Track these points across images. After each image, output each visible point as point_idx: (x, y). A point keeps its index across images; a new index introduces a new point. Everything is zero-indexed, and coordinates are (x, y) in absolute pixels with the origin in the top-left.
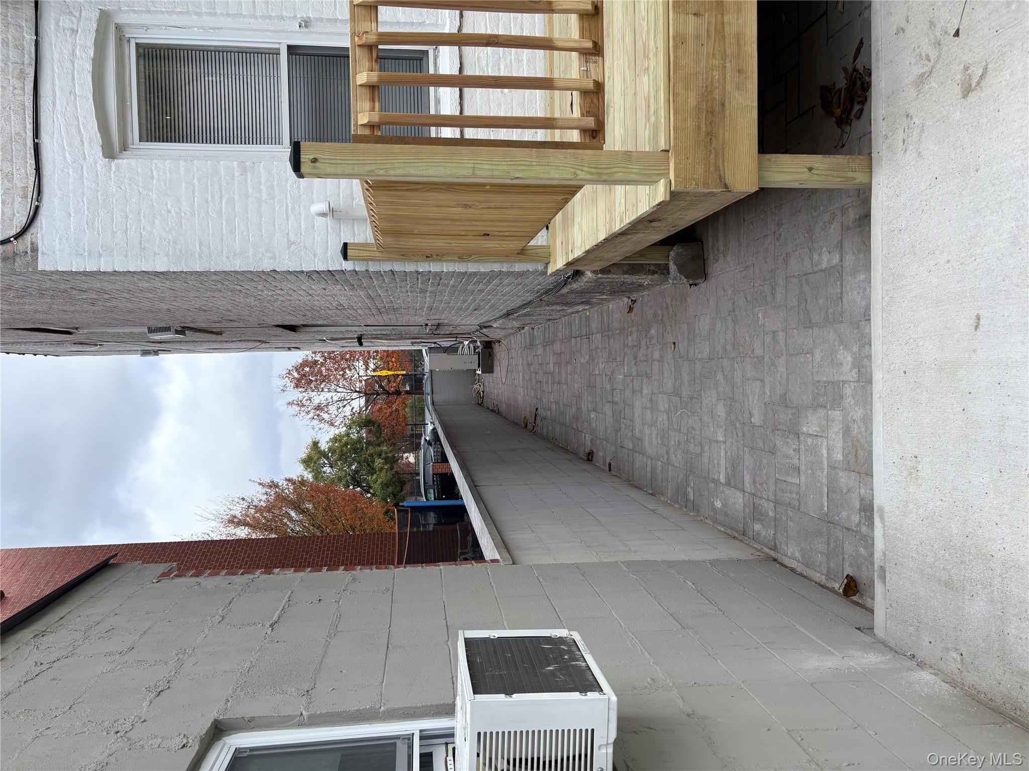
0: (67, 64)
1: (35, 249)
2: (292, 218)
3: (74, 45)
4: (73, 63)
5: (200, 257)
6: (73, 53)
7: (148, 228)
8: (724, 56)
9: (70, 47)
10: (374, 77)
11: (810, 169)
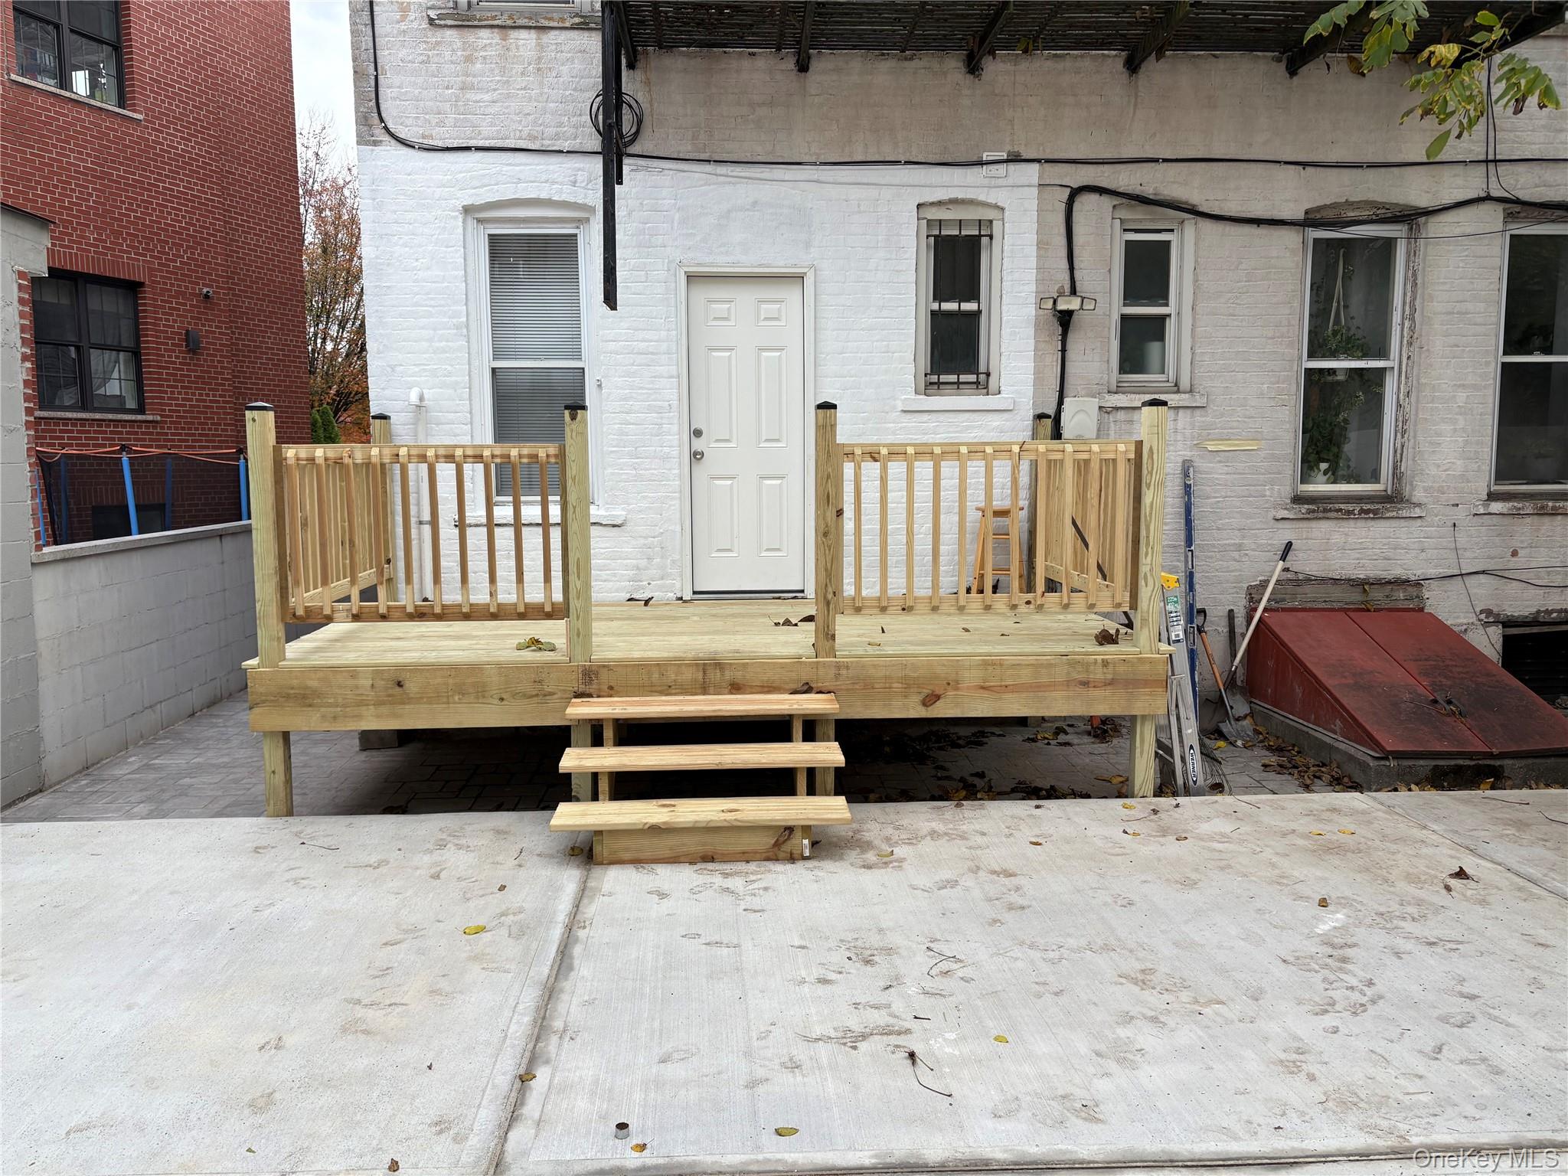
0: (544, 177)
1: (376, 143)
2: (417, 369)
3: (562, 184)
4: (547, 181)
5: (376, 287)
6: (554, 183)
7: (401, 242)
8: (345, 706)
9: (559, 180)
10: (320, 461)
11: (274, 772)
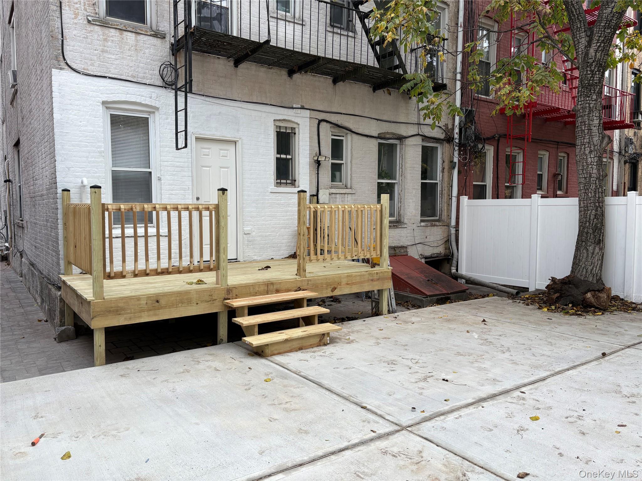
0: (138, 93)
1: (61, 69)
2: (80, 170)
3: (146, 97)
4: (139, 95)
5: (61, 132)
6: (142, 96)
7: (73, 113)
9: (145, 95)
11: (100, 346)
